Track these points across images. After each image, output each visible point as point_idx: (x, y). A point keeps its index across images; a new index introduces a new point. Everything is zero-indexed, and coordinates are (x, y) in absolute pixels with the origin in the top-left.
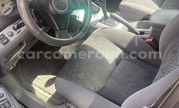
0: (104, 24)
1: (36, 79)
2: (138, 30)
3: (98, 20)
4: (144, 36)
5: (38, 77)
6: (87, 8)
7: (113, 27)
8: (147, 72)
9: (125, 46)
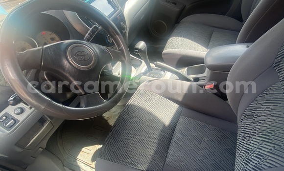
0: (149, 76)
1: (81, 153)
2: (191, 77)
3: (142, 73)
4: (200, 83)
5: (83, 149)
6: (124, 59)
7: (159, 78)
8: (218, 129)
9: (180, 99)
